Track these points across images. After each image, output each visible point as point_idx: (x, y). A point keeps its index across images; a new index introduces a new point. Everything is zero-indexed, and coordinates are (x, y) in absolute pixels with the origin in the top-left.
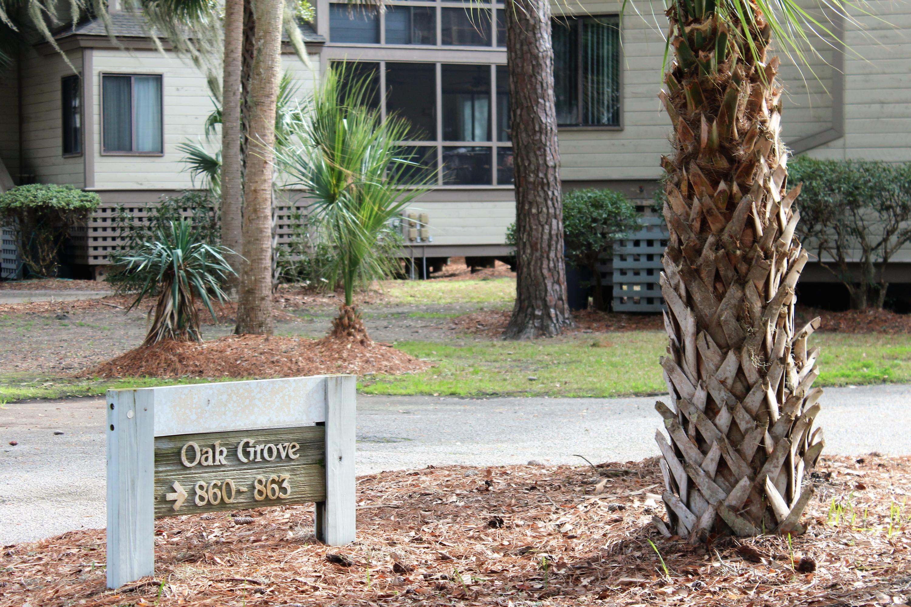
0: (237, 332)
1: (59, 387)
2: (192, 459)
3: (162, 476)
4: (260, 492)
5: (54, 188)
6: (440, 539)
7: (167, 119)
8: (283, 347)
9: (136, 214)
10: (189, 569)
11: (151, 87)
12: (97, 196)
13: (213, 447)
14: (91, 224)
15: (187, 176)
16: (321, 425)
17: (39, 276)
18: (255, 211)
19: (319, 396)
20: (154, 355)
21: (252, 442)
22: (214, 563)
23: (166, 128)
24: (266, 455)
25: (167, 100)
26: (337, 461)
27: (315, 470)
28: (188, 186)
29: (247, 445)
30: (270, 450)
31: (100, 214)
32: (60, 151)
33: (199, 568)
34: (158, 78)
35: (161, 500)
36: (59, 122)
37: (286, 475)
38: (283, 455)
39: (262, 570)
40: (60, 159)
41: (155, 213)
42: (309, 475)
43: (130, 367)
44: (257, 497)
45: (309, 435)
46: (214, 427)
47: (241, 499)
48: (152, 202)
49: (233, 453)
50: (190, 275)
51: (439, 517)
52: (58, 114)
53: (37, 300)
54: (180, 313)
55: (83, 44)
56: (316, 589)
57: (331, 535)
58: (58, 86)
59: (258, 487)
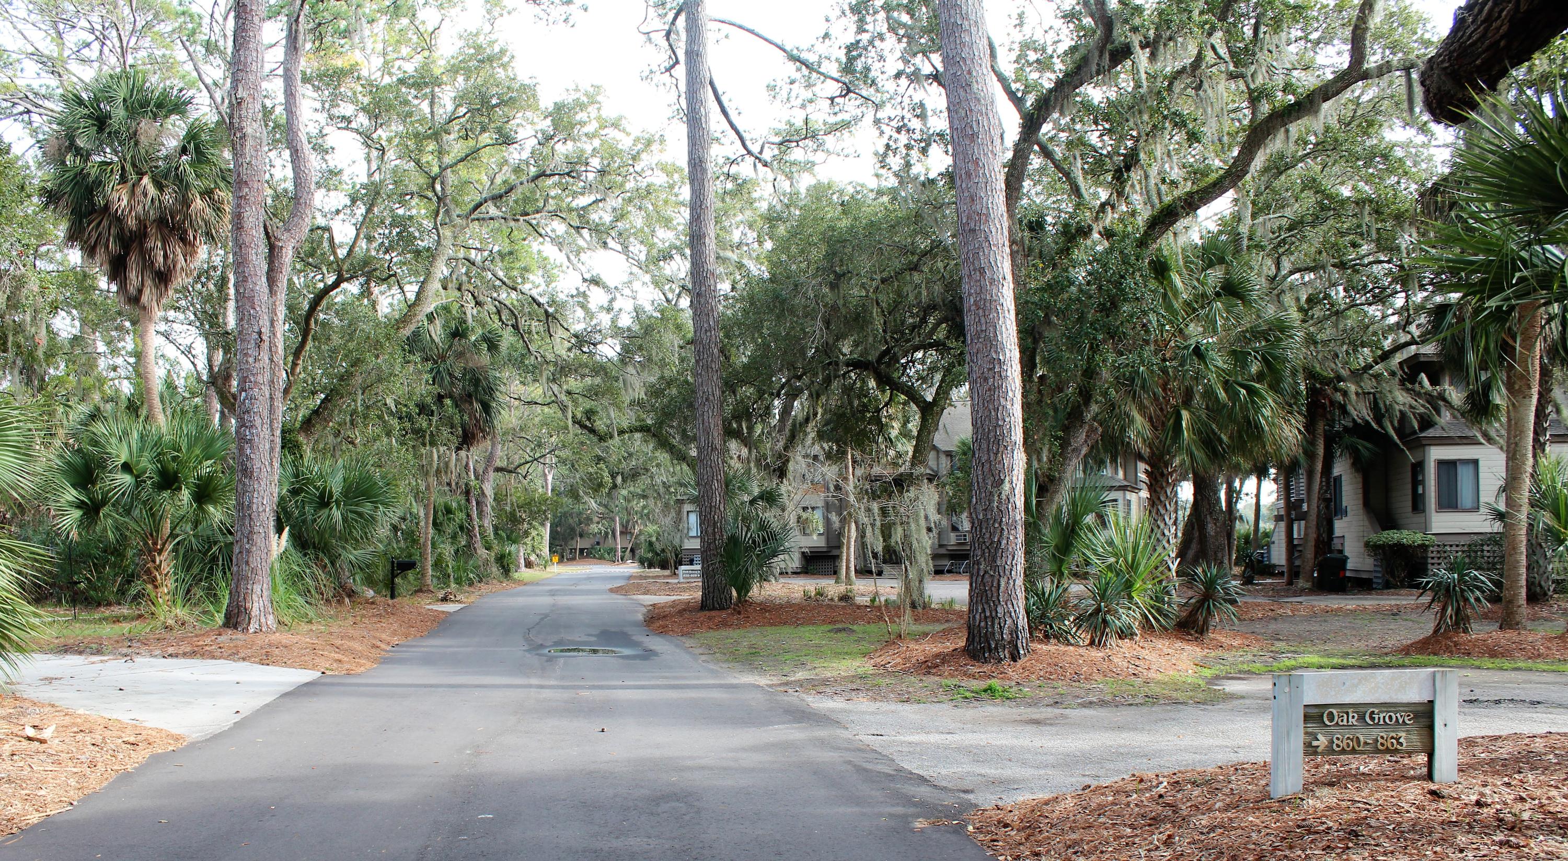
0: (1501, 628)
1: (1372, 659)
2: (1331, 720)
3: (1310, 730)
4: (1382, 744)
5: (1405, 532)
6: (1525, 786)
7: (1481, 488)
8: (1530, 639)
9: (1454, 548)
10: (1326, 791)
11: (1470, 469)
12: (1433, 537)
13: (1347, 713)
14: (1430, 555)
15: (1488, 523)
16: (1431, 702)
17: (1395, 587)
18: (1514, 549)
19: (1430, 683)
20: (1438, 641)
21: (1376, 711)
22: (1346, 788)
23: (1481, 493)
24: (1387, 720)
25: (1481, 475)
26: (1442, 727)
27: (1425, 732)
28: (1489, 530)
29: (1373, 713)
30: (1390, 717)
31: (1435, 548)
32: (1410, 509)
33: (1336, 791)
34: (1475, 462)
35: (1308, 745)
36: (1409, 492)
37: (1403, 734)
38: (1401, 721)
39: (1377, 795)
40: (1410, 514)
41: (1466, 548)
42: (1420, 735)
43: (1421, 648)
44: (1380, 747)
45: (1420, 709)
46: (1347, 700)
47: (1368, 748)
48: (1463, 540)
49: (1362, 718)
50: (1462, 591)
51: (1532, 769)
52: (1409, 486)
53: (1382, 603)
54: (1456, 615)
55: (1424, 442)
56: (1408, 812)
57: (1437, 776)
58: (1409, 469)
59: (1380, 740)
